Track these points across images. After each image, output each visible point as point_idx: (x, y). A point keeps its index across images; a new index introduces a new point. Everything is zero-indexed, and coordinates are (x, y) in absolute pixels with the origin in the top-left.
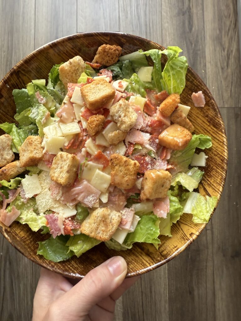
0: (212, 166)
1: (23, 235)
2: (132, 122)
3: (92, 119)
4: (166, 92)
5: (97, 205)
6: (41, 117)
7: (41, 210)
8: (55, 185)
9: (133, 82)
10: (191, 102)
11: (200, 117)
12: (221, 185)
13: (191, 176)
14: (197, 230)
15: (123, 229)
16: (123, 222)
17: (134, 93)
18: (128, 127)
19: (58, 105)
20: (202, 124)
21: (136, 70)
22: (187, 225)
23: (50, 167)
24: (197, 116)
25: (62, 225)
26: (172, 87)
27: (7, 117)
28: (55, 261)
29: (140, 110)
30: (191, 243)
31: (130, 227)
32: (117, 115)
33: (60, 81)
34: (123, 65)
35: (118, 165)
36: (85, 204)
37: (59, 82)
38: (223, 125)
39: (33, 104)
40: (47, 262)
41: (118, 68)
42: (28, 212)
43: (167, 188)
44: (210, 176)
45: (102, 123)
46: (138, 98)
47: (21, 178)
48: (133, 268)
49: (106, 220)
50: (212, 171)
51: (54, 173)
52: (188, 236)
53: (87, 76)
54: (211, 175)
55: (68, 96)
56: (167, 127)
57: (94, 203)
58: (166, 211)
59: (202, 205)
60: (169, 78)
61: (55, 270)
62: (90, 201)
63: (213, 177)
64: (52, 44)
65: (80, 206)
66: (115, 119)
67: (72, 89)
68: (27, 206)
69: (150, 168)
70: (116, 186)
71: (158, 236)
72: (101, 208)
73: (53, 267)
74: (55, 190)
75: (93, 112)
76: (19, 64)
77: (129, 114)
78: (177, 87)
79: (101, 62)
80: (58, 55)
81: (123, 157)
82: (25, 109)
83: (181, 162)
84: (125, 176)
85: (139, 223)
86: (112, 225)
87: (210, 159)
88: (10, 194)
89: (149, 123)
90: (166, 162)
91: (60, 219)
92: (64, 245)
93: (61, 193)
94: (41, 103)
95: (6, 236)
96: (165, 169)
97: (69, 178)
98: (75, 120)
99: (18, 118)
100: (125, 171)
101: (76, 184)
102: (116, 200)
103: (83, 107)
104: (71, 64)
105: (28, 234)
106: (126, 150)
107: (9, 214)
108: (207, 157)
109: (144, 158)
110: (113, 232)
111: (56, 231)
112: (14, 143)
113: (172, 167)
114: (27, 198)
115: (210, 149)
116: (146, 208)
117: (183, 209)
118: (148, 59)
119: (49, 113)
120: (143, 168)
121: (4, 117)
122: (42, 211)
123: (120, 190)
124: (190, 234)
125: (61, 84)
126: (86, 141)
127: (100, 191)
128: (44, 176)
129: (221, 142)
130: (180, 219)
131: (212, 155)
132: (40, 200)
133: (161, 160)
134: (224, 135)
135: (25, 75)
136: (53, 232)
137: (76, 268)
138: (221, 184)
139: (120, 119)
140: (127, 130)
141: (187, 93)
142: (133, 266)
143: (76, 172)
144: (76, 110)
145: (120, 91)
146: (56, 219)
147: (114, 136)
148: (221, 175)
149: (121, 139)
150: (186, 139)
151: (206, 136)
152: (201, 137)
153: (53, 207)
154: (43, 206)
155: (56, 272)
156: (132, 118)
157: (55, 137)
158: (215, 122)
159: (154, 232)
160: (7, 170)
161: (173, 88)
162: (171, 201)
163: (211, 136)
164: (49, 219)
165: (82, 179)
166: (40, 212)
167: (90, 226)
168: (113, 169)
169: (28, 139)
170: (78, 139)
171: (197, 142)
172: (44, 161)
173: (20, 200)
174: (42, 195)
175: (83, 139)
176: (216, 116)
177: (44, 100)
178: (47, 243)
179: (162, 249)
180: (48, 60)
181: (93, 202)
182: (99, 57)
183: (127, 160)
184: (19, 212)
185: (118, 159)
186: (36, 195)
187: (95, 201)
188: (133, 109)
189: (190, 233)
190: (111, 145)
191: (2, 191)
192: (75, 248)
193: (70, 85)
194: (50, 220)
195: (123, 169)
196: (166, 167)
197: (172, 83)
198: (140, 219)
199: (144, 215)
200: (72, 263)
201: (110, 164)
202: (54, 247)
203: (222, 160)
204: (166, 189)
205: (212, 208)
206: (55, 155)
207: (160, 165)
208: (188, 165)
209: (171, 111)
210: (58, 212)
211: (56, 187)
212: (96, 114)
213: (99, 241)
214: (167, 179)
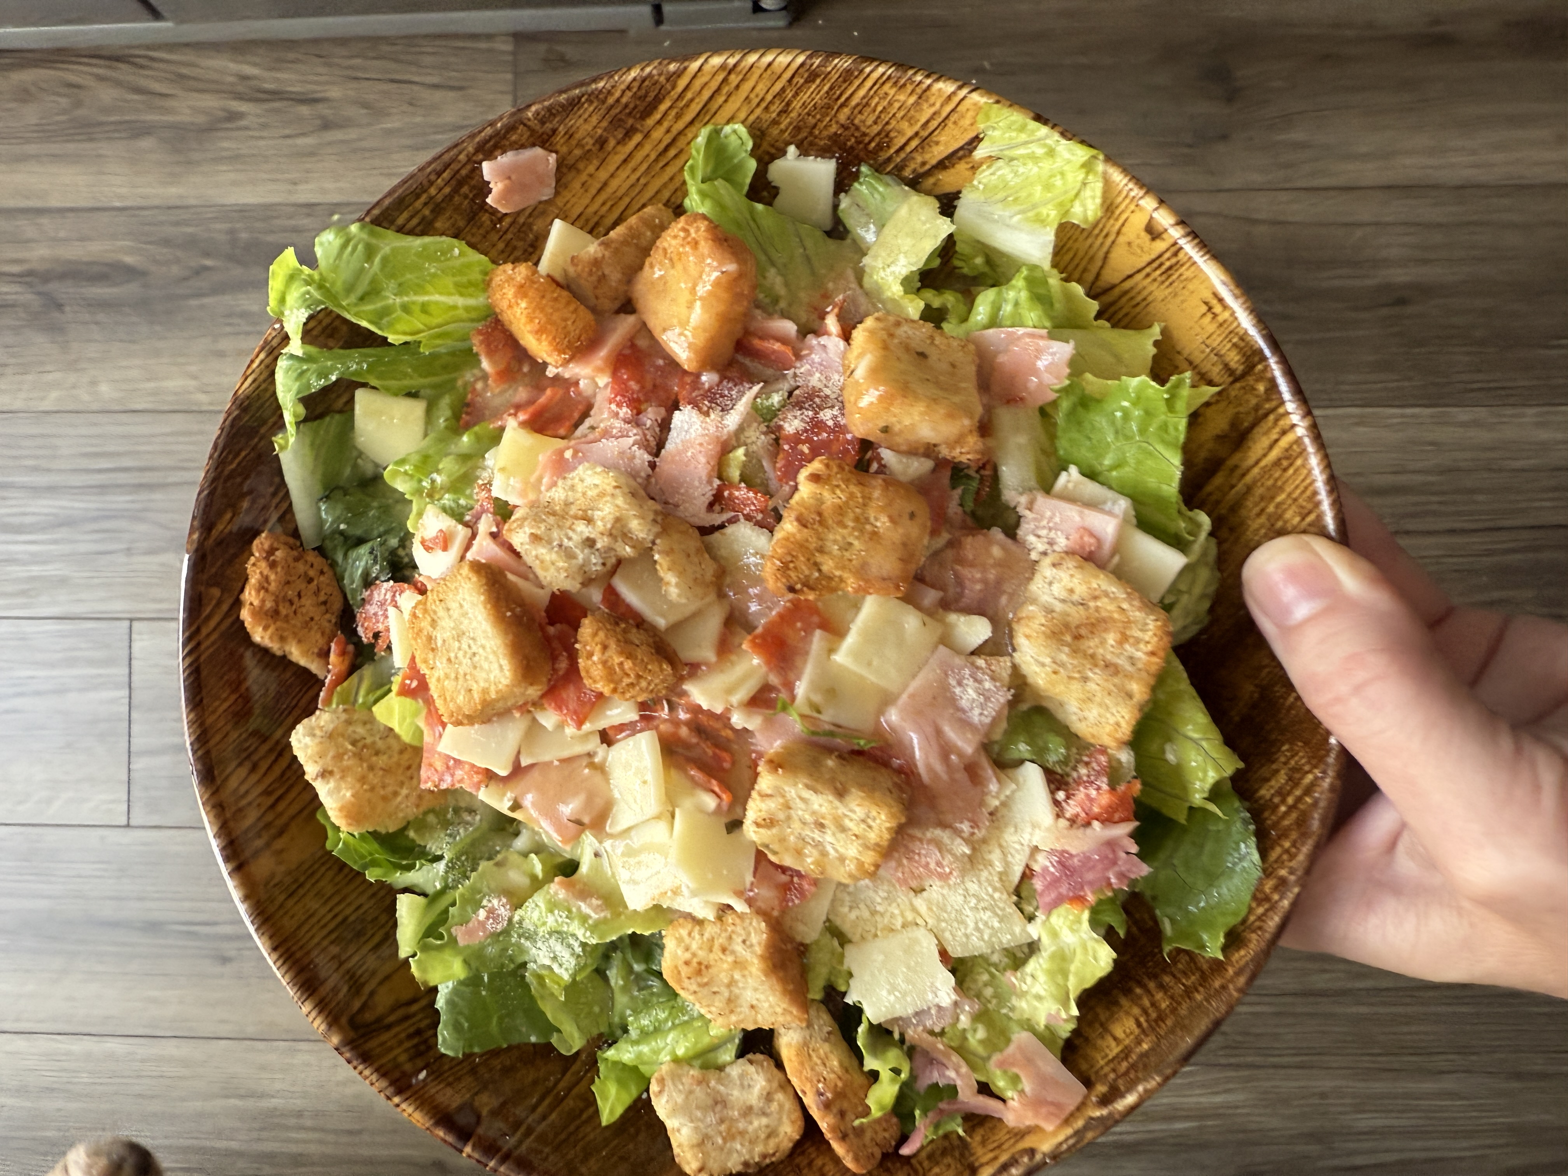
0: (834, 128)
1: (1130, 1024)
2: (616, 487)
3: (597, 671)
4: (480, 332)
5: (1003, 665)
6: (576, 922)
7: (1013, 934)
8: (900, 864)
9: (426, 484)
10: (530, 215)
11: (603, 175)
12: (929, 87)
13: (881, 227)
14: (1132, 207)
15: (1118, 548)
16: (1082, 547)
17: (480, 482)
18: (641, 507)
19: (521, 843)
20: (634, 170)
21: (369, 470)
22: (1108, 253)
23: (815, 883)
24: (600, 190)
25: (1089, 831)
26: (460, 301)
27: (569, 1090)
28: (1258, 874)
29: (561, 453)
30: (1193, 234)
31: (1110, 513)
32: (581, 557)
33: (405, 829)
34: (342, 533)
35: (819, 558)
36: (995, 721)
37: (412, 834)
38: (648, 70)
39: (511, 959)
40: (1260, 910)
41: (353, 554)
42: (1023, 995)
43: (932, 338)
44: (885, 136)
45: (618, 630)
46: (501, 463)
47: (860, 1022)
48: (1302, 507)
49: (1073, 626)
50: (857, 128)
51: (842, 859)
52: (1160, 246)
53: (392, 695)
54: (879, 134)
55: (483, 789)
56: (644, 328)
57: (993, 679)
58: (1042, 343)
59: (1017, 180)
60: (416, 309)
61: (1299, 873)
62: (982, 699)
63: (887, 123)
64: (227, 859)
65: (1004, 747)
66: (599, 568)
67: (448, 768)
68: (994, 1001)
69: (835, 411)
70: (913, 573)
71: (1153, 383)
72: (1014, 650)
73: (1282, 884)
74: (923, 860)
75: (561, 673)
76: (318, 1021)
77: (581, 502)
78: (458, 279)
79: (323, 634)
80: (281, 833)
81: (779, 534)
82: (532, 999)
83: (813, 273)
84: (868, 527)
85: (1091, 474)
86: (1096, 598)
87: (803, 134)
88: (935, 1076)
89: (625, 411)
90: (812, 340)
91: (1058, 839)
92: (1184, 830)
93: (938, 832)
94: (510, 920)
95: (1130, 1099)
96: (842, 344)
97: (870, 789)
98: (597, 760)
99: (576, 1035)
100: (845, 527)
101: (896, 762)
102: (978, 576)
103: (534, 720)
104: (331, 773)
105: (1124, 1001)
106: (749, 524)
107: (1027, 1085)
108: (792, 150)
109: (789, 439)
110: (1128, 594)
111: (1114, 863)
112: (691, 1053)
113: (836, 310)
114: (954, 997)
115: (758, 132)
116: (1022, 439)
117: (1033, 268)
118: (319, 410)
119: (557, 879)
120: (835, 447)
121: (564, 1104)
122: (1017, 930)
123: (936, 555)
124: (1153, 239)
125: (421, 824)
126: (696, 710)
127: (935, 648)
128: (853, 915)
129: (725, 80)
130: (1079, 281)
131: (783, 126)
132: (967, 936)
133: (798, 364)
134: (695, 65)
135: (372, 994)
136: (1121, 876)
137: (1290, 779)
138: (924, 86)
139: (599, 545)
140: (656, 513)
141: (487, 232)
142: (1294, 508)
143: (841, 757)
144: (550, 754)
145: (468, 547)
146: (1059, 862)
147: (681, 574)
148: (880, 82)
149: (694, 542)
150: (706, 239)
151: (694, 152)
152: (699, 176)
153: (1003, 876)
154: (996, 925)
155: (1308, 871)
156: (596, 486)
157: (674, 853)
158: (631, 106)
159: (1135, 403)
160: (820, 1085)
161: (461, 295)
162: (994, 322)
163: (693, 129)
164: (1060, 894)
165: (878, 732)
166: (1025, 940)
167: (1098, 699)
168: (833, 584)
169: (679, 981)
170: (687, 746)
171: (722, 191)
172: (784, 911)
173: (964, 1030)
174: (944, 925)
175: (687, 723)
176: (604, 102)
177: (495, 902)
178: (1170, 910)
179: (1215, 372)
180: (301, 886)
181: (988, 685)
182: (300, 641)
183: (793, 515)
184: (1020, 1037)
185: (789, 558)
186: (944, 954)
187: (980, 675)
188: (555, 484)
189: (1147, 237)
190: (721, 595)
191: (917, 1113)
192: (1200, 775)
193: (428, 780)
194: (1064, 889)
195: (838, 538)
196: (833, 342)
197: (437, 297)
198: (1073, 470)
199: (1056, 450)
200: (1268, 797)
201: (811, 597)
202: (1190, 880)
203: (812, 76)
204: (938, 340)
205: (1033, 132)
206: (760, 856)
207: (824, 367)
208: (830, 241)
209: (572, 307)
210: (1027, 851)
211: (909, 854)
212: (573, 656)
213: (1167, 661)
214: (891, 335)
